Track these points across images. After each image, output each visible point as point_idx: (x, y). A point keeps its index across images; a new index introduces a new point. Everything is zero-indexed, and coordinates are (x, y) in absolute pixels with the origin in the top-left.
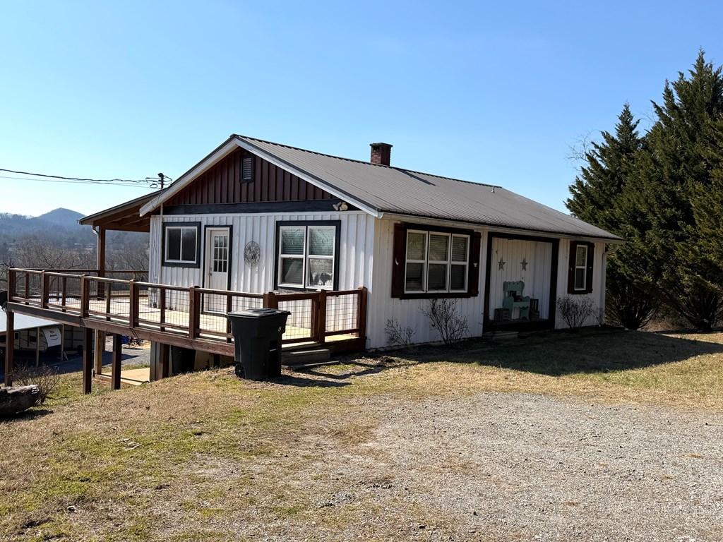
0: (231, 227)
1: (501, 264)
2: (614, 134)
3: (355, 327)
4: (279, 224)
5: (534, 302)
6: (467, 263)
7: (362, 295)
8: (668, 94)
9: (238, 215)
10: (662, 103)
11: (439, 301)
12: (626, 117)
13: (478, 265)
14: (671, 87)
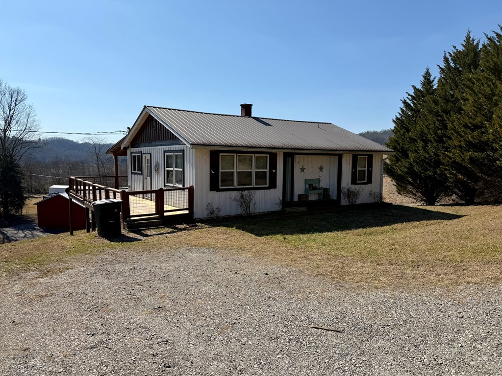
0: (151, 154)
1: (303, 170)
2: (419, 87)
3: (188, 207)
4: (165, 152)
5: (326, 191)
6: (267, 170)
7: (191, 190)
8: (446, 60)
9: (152, 148)
10: (443, 65)
11: (246, 192)
12: (427, 75)
13: (276, 171)
14: (448, 55)
